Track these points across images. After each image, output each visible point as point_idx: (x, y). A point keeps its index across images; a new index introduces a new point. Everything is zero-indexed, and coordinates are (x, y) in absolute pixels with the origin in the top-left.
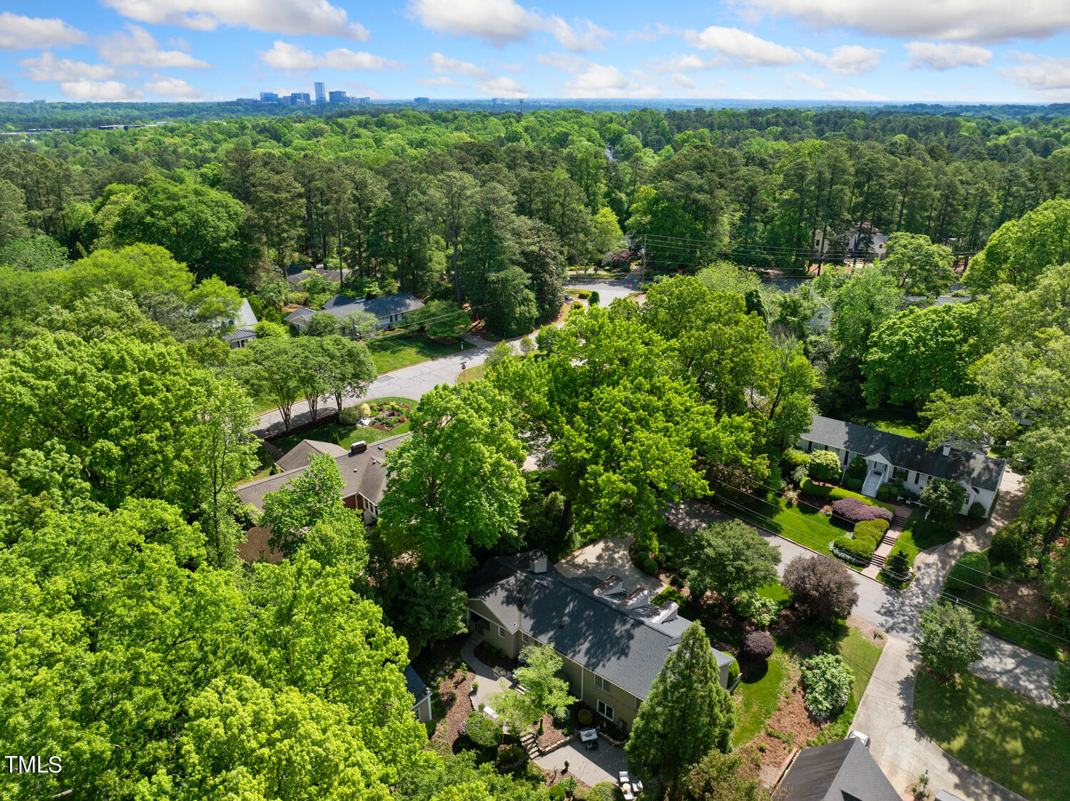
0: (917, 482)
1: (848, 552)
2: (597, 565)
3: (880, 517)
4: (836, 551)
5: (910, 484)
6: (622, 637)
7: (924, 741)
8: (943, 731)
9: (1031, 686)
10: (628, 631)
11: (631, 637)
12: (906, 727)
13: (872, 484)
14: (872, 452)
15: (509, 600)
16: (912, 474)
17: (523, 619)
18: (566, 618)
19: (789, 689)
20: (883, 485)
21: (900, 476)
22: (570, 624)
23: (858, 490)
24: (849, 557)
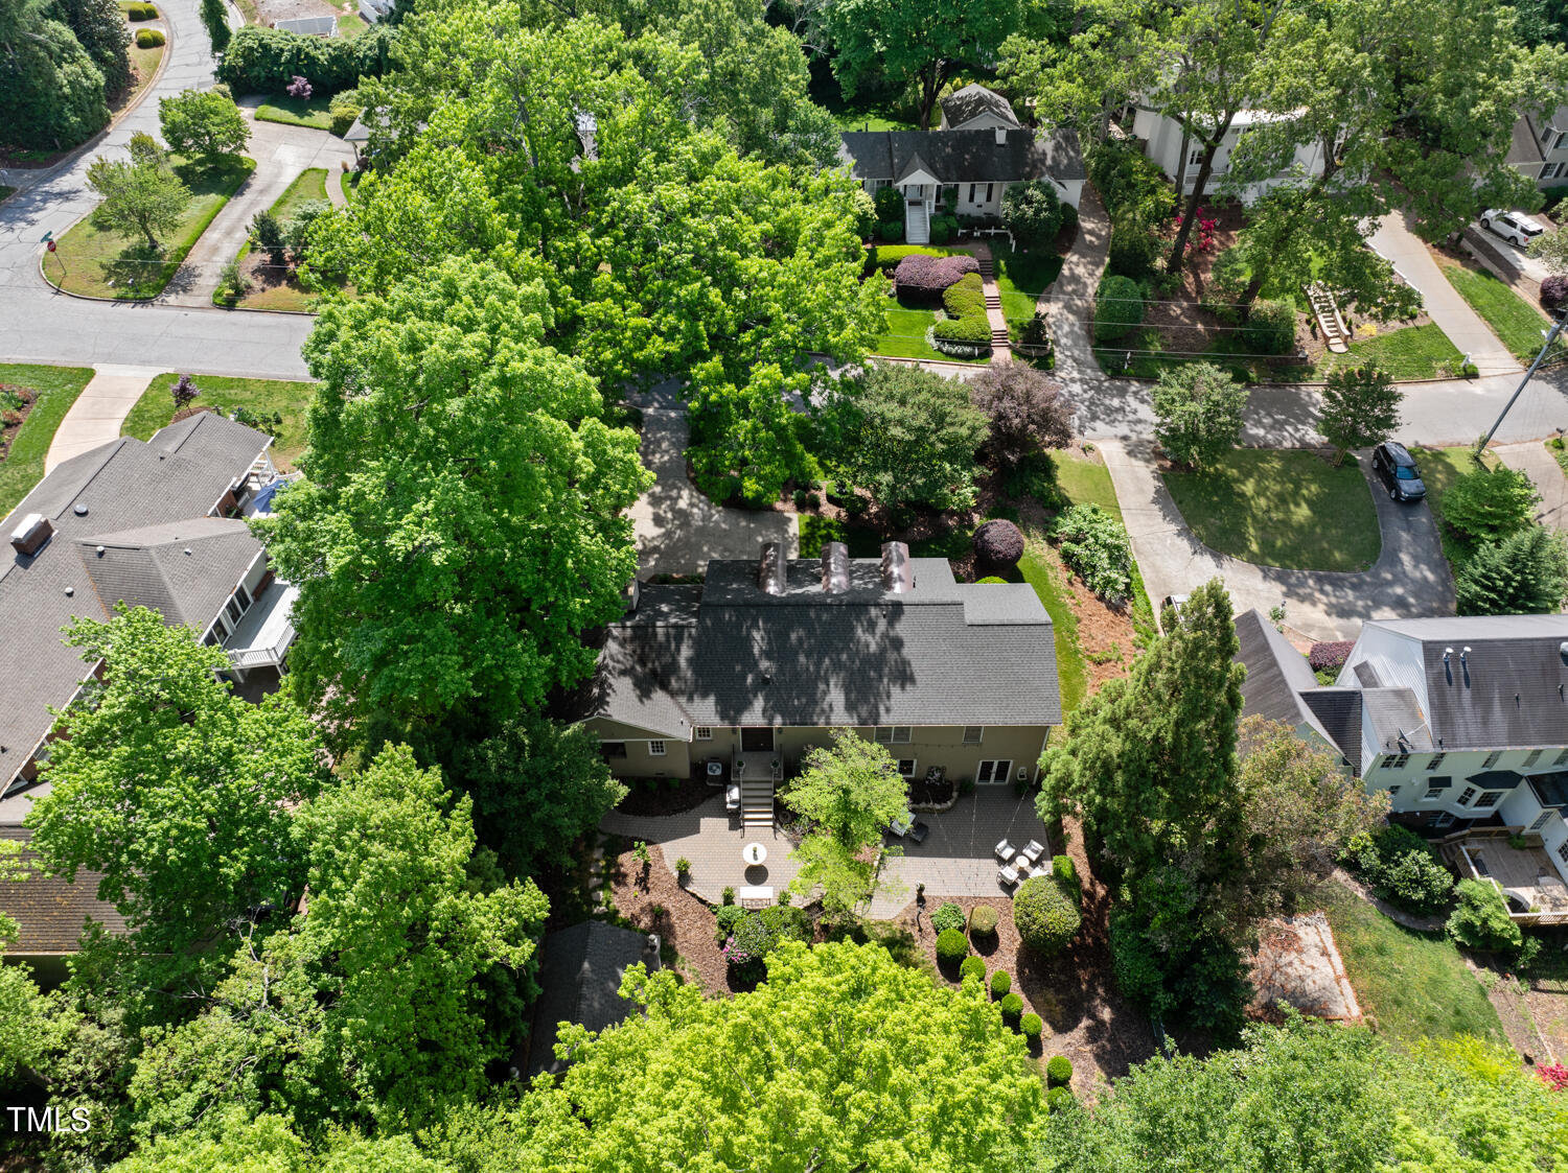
0: (972, 199)
1: (963, 342)
2: (668, 535)
3: (966, 271)
4: (946, 348)
5: (964, 206)
6: (883, 651)
7: (1226, 563)
8: (1234, 538)
9: (1261, 432)
10: (885, 636)
11: (897, 644)
12: (1197, 558)
13: (917, 223)
14: (904, 171)
15: (644, 689)
16: (964, 188)
17: (690, 708)
18: (764, 664)
19: (1064, 586)
20: (933, 219)
21: (948, 195)
22: (780, 670)
23: (900, 239)
24: (968, 350)
